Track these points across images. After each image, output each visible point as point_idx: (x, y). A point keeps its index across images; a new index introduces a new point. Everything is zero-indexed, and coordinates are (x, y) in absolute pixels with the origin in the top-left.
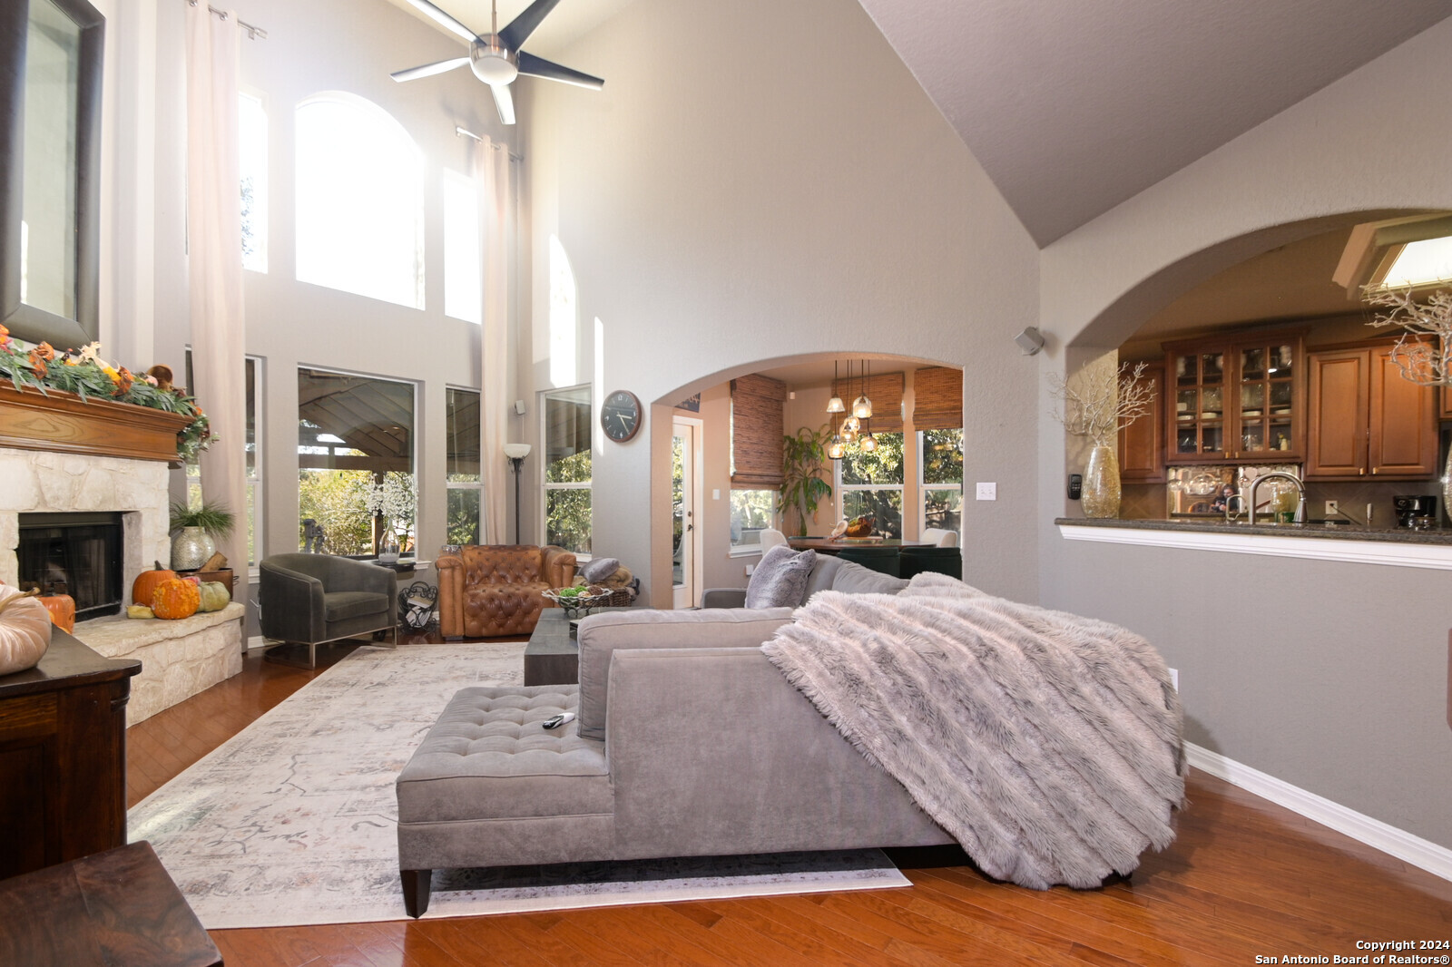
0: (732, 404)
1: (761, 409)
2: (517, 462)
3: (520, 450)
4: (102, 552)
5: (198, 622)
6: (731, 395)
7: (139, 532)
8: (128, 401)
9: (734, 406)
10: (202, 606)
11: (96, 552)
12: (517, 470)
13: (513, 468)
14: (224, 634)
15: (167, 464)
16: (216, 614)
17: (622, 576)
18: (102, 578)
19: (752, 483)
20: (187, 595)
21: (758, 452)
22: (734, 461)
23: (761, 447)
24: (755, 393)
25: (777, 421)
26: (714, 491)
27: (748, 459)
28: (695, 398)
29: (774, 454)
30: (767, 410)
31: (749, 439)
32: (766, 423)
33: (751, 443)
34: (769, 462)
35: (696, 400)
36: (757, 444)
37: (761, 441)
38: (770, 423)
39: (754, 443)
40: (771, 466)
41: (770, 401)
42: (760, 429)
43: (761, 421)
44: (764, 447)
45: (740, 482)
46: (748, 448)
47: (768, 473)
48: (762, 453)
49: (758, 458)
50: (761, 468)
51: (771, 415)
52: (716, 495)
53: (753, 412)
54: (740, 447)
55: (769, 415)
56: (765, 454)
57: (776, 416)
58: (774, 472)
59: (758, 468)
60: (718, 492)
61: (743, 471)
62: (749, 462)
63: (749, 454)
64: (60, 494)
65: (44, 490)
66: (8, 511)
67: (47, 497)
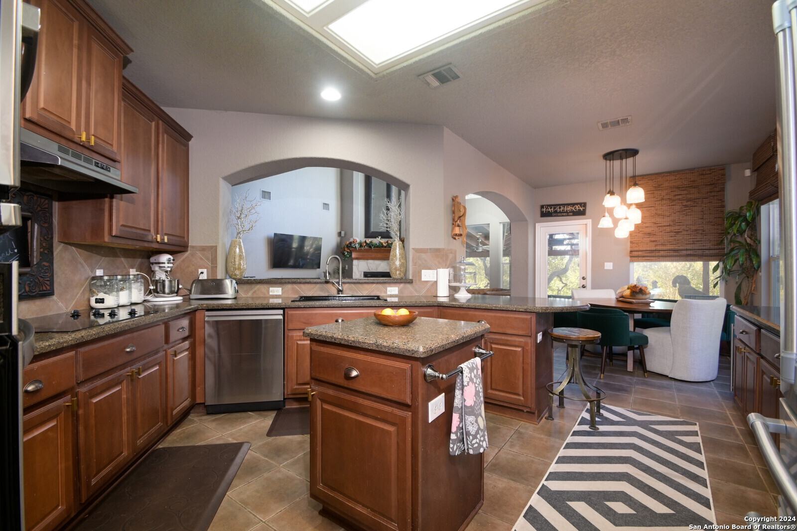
1: (678, 197)
21: (671, 232)
22: (630, 242)
23: (677, 227)
24: (662, 187)
25: (710, 202)
26: (606, 264)
27: (653, 239)
28: (579, 207)
29: (704, 231)
30: (689, 196)
31: (656, 224)
32: (688, 207)
33: (658, 227)
34: (693, 239)
35: (580, 208)
36: (669, 226)
37: (677, 223)
38: (695, 206)
39: (664, 226)
40: (697, 241)
41: (694, 188)
42: (675, 213)
43: (677, 207)
44: (684, 227)
45: (644, 257)
46: (653, 231)
47: (689, 247)
48: (679, 232)
49: (672, 237)
50: (676, 244)
51: (697, 199)
52: (609, 266)
53: (664, 202)
54: (641, 231)
55: (694, 199)
56: (685, 233)
57: (707, 198)
58: (701, 246)
59: (670, 244)
60: (611, 264)
61: (641, 249)
62: (654, 241)
63: (655, 235)
64: (373, 268)
65: (369, 267)
66: (361, 271)
67: (370, 269)
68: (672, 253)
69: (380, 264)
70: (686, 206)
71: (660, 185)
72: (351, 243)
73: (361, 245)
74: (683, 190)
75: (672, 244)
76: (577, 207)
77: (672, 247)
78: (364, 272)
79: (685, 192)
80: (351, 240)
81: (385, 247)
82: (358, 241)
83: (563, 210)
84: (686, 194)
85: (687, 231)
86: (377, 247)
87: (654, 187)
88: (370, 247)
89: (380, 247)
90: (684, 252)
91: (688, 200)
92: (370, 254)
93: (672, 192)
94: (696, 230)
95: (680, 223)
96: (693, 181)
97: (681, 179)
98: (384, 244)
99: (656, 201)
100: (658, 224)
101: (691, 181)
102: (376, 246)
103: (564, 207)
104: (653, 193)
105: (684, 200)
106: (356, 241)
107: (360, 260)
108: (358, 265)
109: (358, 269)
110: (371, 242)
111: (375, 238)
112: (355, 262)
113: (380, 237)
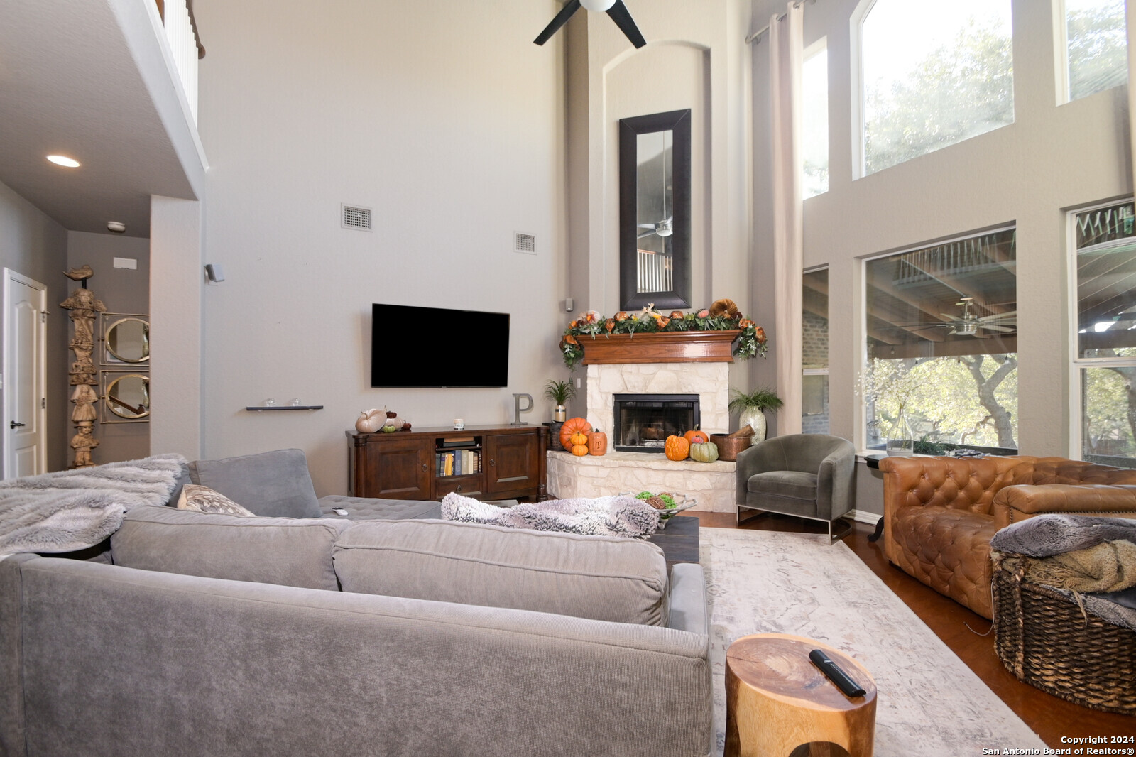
4: (692, 417)
7: (699, 406)
8: (674, 330)
10: (692, 456)
16: (697, 464)
20: (671, 446)
64: (636, 384)
65: (627, 383)
66: (606, 393)
67: (629, 386)
69: (654, 374)
72: (579, 323)
73: (603, 326)
78: (616, 396)
80: (582, 317)
81: (666, 329)
82: (598, 317)
86: (643, 330)
88: (626, 331)
89: (650, 331)
92: (628, 348)
98: (660, 321)
102: (640, 328)
106: (592, 318)
107: (603, 366)
108: (600, 377)
109: (599, 386)
110: (629, 318)
111: (640, 309)
112: (592, 370)
113: (652, 305)
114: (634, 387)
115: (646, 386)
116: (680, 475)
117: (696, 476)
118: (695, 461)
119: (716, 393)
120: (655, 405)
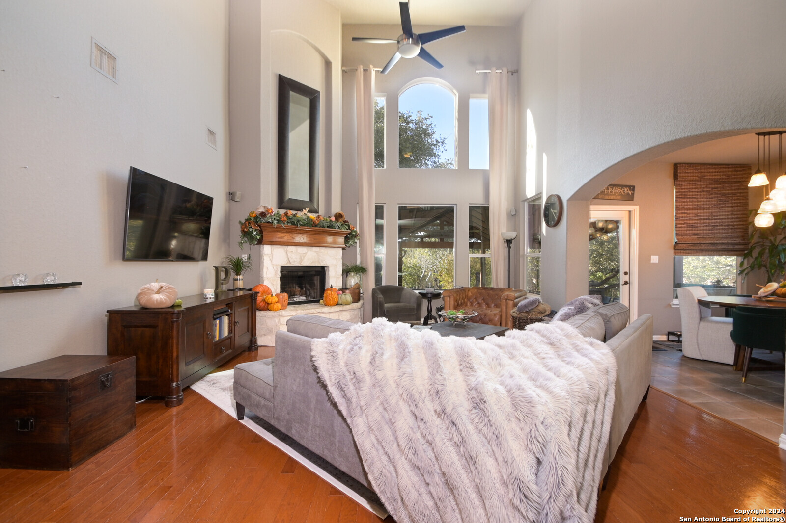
0: (675, 191)
1: (715, 190)
2: (509, 242)
3: (511, 235)
4: (319, 280)
5: (337, 308)
6: (675, 184)
7: (329, 273)
8: (321, 227)
9: (677, 192)
10: (340, 302)
11: (317, 280)
12: (509, 247)
13: (506, 245)
14: (349, 314)
15: (341, 249)
16: (345, 306)
17: (542, 310)
18: (319, 290)
19: (703, 250)
20: (332, 297)
21: (709, 225)
22: (676, 234)
23: (714, 221)
24: (705, 178)
25: (738, 199)
26: (652, 257)
27: (695, 232)
28: (627, 191)
29: (734, 226)
30: (723, 191)
31: (697, 216)
32: (722, 201)
33: (699, 219)
34: (726, 233)
35: (629, 192)
36: (708, 219)
37: (714, 216)
38: (727, 201)
39: (705, 219)
40: (729, 236)
41: (727, 183)
42: (712, 207)
43: (714, 200)
44: (719, 221)
45: (685, 250)
46: (695, 223)
47: (725, 241)
48: (716, 226)
49: (710, 230)
50: (713, 238)
51: (728, 194)
52: (655, 259)
53: (704, 194)
54: (685, 223)
55: (727, 194)
56: (720, 227)
57: (736, 195)
58: (732, 241)
59: (709, 238)
60: (657, 257)
61: (688, 241)
62: (696, 234)
63: (696, 227)
64: (296, 260)
65: (290, 258)
66: (276, 265)
67: (291, 261)
68: (711, 247)
70: (721, 200)
71: (704, 176)
72: (260, 214)
73: (279, 218)
74: (719, 184)
75: (711, 238)
76: (626, 190)
77: (711, 241)
78: (282, 267)
79: (719, 186)
80: (263, 209)
81: (316, 225)
82: (270, 212)
83: (611, 192)
84: (721, 189)
85: (722, 225)
86: (305, 225)
87: (699, 177)
88: (293, 224)
89: (307, 226)
90: (720, 247)
91: (723, 195)
93: (710, 184)
94: (728, 225)
95: (716, 216)
96: (729, 176)
97: (720, 172)
98: (314, 220)
99: (697, 192)
100: (699, 216)
101: (727, 176)
102: (303, 223)
103: (613, 189)
104: (695, 184)
105: (719, 194)
107: (275, 246)
108: (272, 254)
109: (272, 262)
110: (295, 215)
111: (301, 210)
112: (267, 249)
113: (307, 209)
114: (295, 261)
115: (301, 261)
116: (337, 314)
117: (344, 313)
118: (342, 305)
119: (336, 265)
120: (300, 274)
